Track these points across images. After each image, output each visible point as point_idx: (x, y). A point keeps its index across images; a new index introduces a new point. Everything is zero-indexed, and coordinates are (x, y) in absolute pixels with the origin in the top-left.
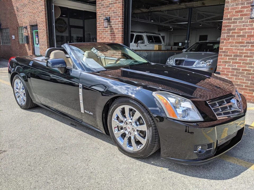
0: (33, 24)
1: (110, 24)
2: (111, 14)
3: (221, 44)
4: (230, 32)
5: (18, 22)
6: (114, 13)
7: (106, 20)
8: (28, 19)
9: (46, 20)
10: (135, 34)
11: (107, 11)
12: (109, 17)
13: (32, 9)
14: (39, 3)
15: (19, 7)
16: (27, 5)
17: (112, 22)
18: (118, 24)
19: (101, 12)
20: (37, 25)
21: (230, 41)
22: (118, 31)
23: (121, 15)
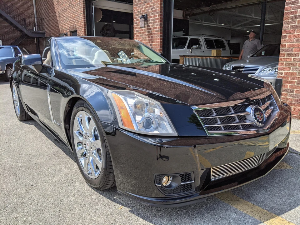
0: (73, 30)
1: (147, 24)
2: (148, 11)
3: (283, 39)
4: (295, 21)
5: (59, 29)
6: (151, 9)
7: (142, 18)
8: (68, 25)
9: (84, 24)
10: (189, 38)
11: (145, 8)
12: (147, 15)
13: (72, 14)
14: (78, 6)
15: (61, 12)
16: (67, 9)
17: (149, 20)
18: (156, 22)
19: (138, 9)
20: (76, 32)
21: (296, 34)
22: (156, 31)
23: (160, 11)
